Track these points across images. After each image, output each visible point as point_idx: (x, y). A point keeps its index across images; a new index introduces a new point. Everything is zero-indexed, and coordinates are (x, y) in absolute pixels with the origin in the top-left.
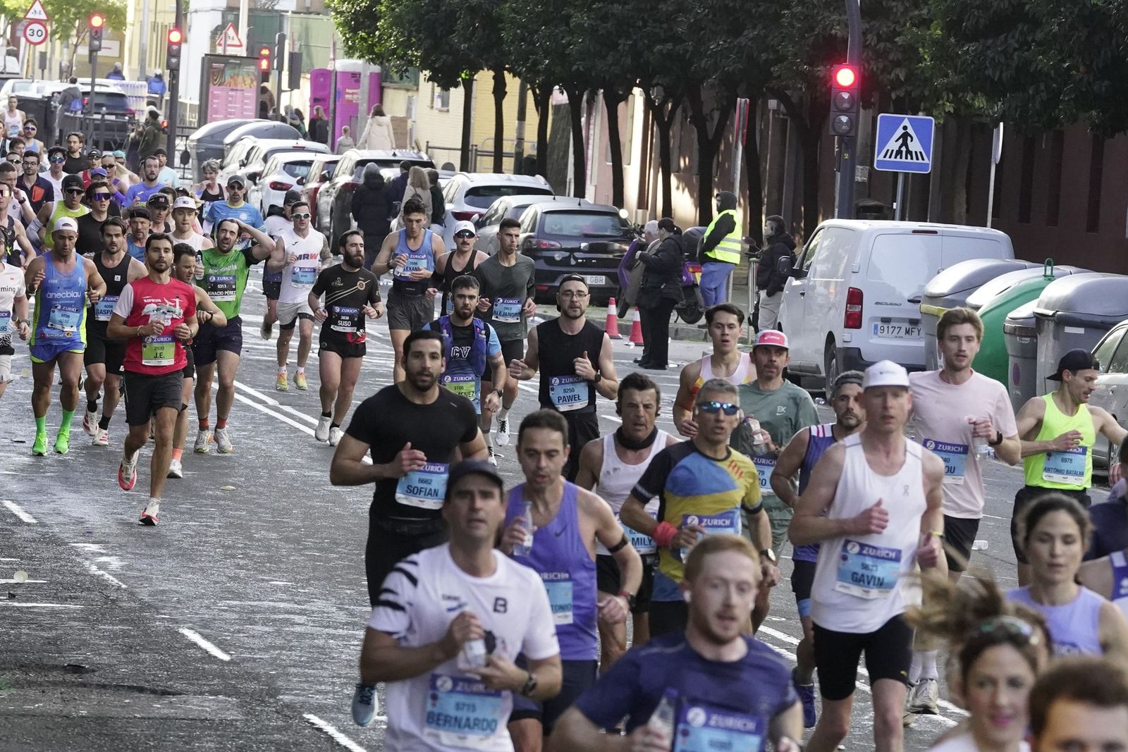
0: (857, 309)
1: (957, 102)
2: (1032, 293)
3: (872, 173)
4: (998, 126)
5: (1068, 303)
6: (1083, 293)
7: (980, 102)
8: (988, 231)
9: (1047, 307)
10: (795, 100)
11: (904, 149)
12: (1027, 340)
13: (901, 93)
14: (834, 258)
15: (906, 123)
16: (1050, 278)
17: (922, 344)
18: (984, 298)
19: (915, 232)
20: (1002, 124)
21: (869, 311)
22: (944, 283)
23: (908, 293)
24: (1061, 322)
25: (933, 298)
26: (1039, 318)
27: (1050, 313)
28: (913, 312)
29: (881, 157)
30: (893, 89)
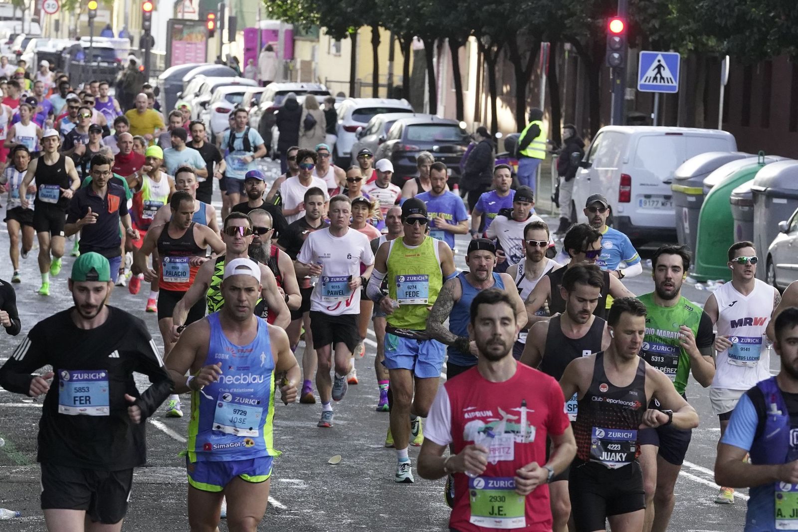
0: (627, 189)
1: (696, 42)
2: (749, 175)
3: (637, 93)
4: (724, 58)
5: (774, 182)
6: (786, 175)
7: (712, 42)
8: (720, 132)
9: (760, 185)
10: (583, 43)
11: (658, 76)
12: (746, 209)
13: (656, 37)
14: (611, 153)
15: (660, 57)
16: (762, 165)
17: (673, 212)
18: (716, 179)
19: (668, 134)
20: (728, 57)
21: (636, 190)
22: (688, 170)
23: (663, 177)
24: (770, 195)
25: (681, 181)
26: (755, 193)
27: (763, 189)
28: (667, 190)
29: (642, 82)
30: (652, 34)
